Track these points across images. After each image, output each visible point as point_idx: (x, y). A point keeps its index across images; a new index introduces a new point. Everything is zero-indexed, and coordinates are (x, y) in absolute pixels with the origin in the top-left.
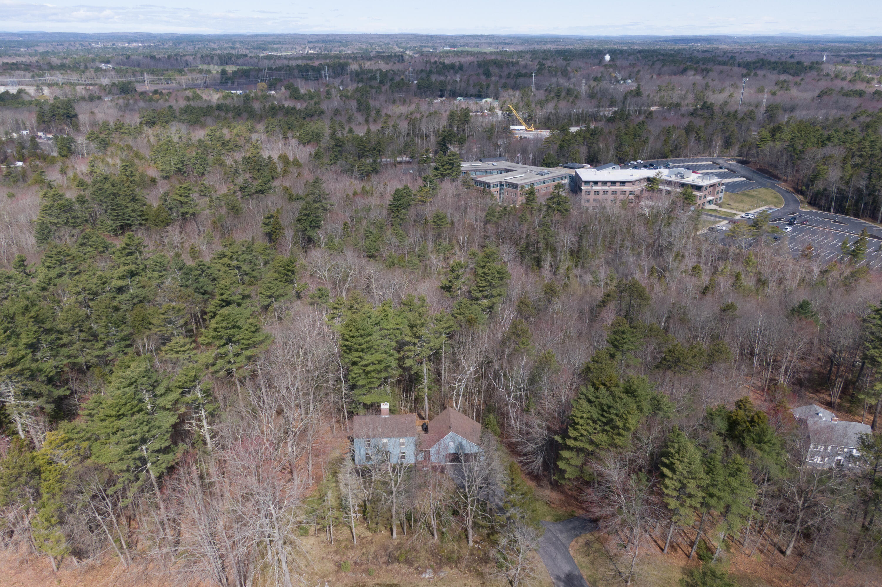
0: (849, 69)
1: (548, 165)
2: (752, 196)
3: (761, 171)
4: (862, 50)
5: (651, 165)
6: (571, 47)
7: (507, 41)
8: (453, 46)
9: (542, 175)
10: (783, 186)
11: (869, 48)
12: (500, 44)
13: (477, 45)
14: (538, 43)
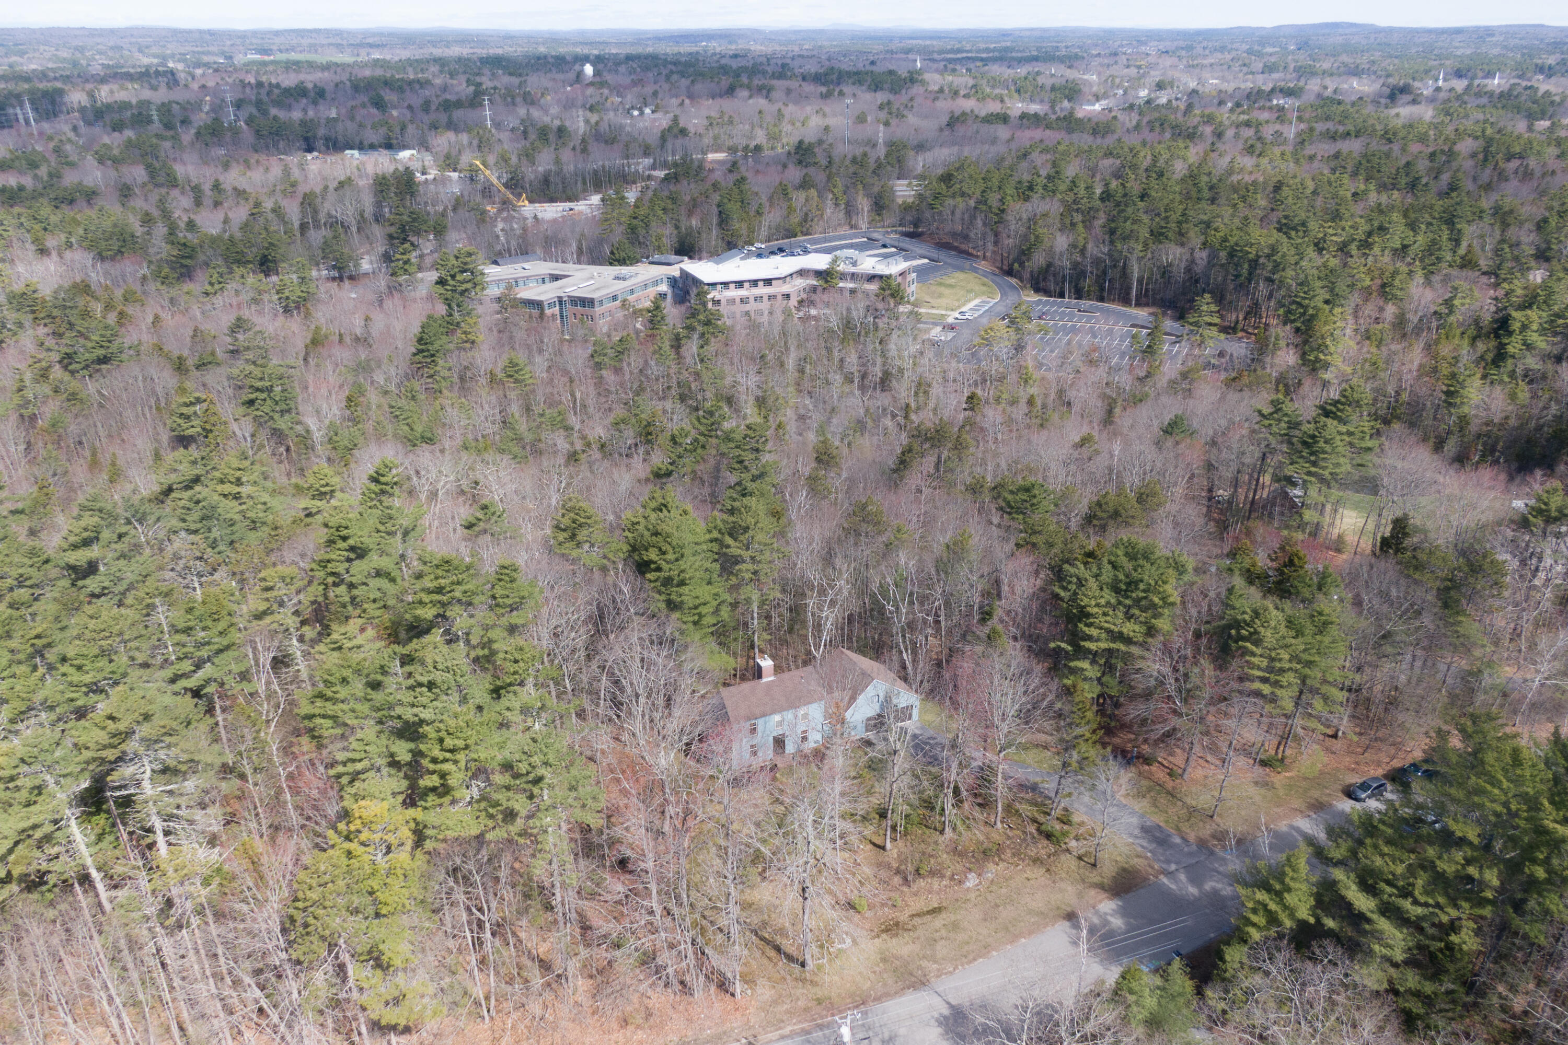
0: (962, 80)
1: (622, 262)
2: (951, 286)
3: (944, 246)
4: (959, 51)
5: (781, 250)
6: (500, 51)
7: (371, 40)
8: (266, 52)
9: (624, 279)
10: (983, 265)
11: (968, 47)
12: (361, 45)
13: (313, 48)
14: (434, 44)
